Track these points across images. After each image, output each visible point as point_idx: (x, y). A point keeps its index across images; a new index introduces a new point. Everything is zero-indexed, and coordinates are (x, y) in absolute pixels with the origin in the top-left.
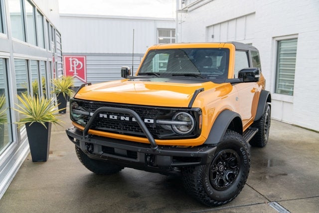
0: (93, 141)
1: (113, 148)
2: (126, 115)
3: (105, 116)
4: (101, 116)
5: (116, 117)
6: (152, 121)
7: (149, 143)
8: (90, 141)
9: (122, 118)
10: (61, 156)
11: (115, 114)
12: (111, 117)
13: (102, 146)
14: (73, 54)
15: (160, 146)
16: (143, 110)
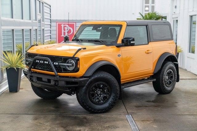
0: (33, 75)
1: (42, 78)
2: (47, 61)
3: (39, 61)
4: (37, 61)
5: (43, 62)
6: (57, 64)
7: (55, 75)
8: (31, 74)
9: (45, 62)
10: (27, 91)
11: (42, 60)
12: (41, 62)
13: (37, 77)
14: (64, 21)
15: (60, 76)
16: (54, 58)
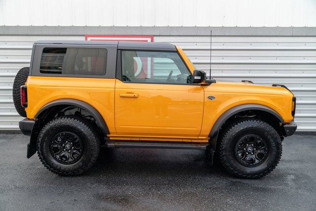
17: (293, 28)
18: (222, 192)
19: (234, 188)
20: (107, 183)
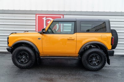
17: (122, 12)
18: (91, 78)
19: (96, 77)
20: (44, 74)
